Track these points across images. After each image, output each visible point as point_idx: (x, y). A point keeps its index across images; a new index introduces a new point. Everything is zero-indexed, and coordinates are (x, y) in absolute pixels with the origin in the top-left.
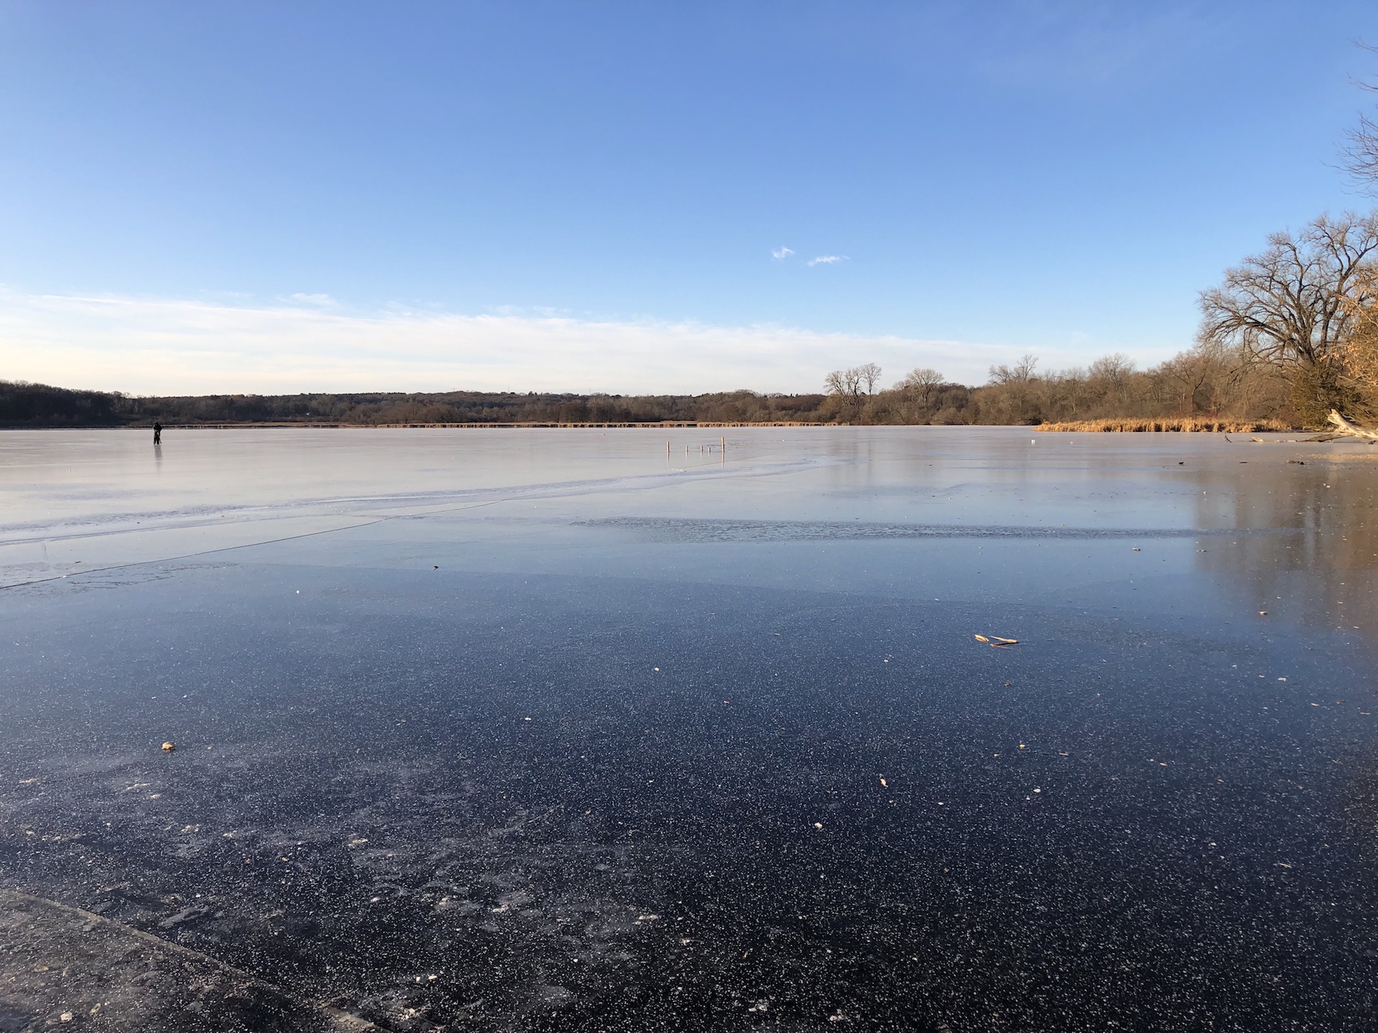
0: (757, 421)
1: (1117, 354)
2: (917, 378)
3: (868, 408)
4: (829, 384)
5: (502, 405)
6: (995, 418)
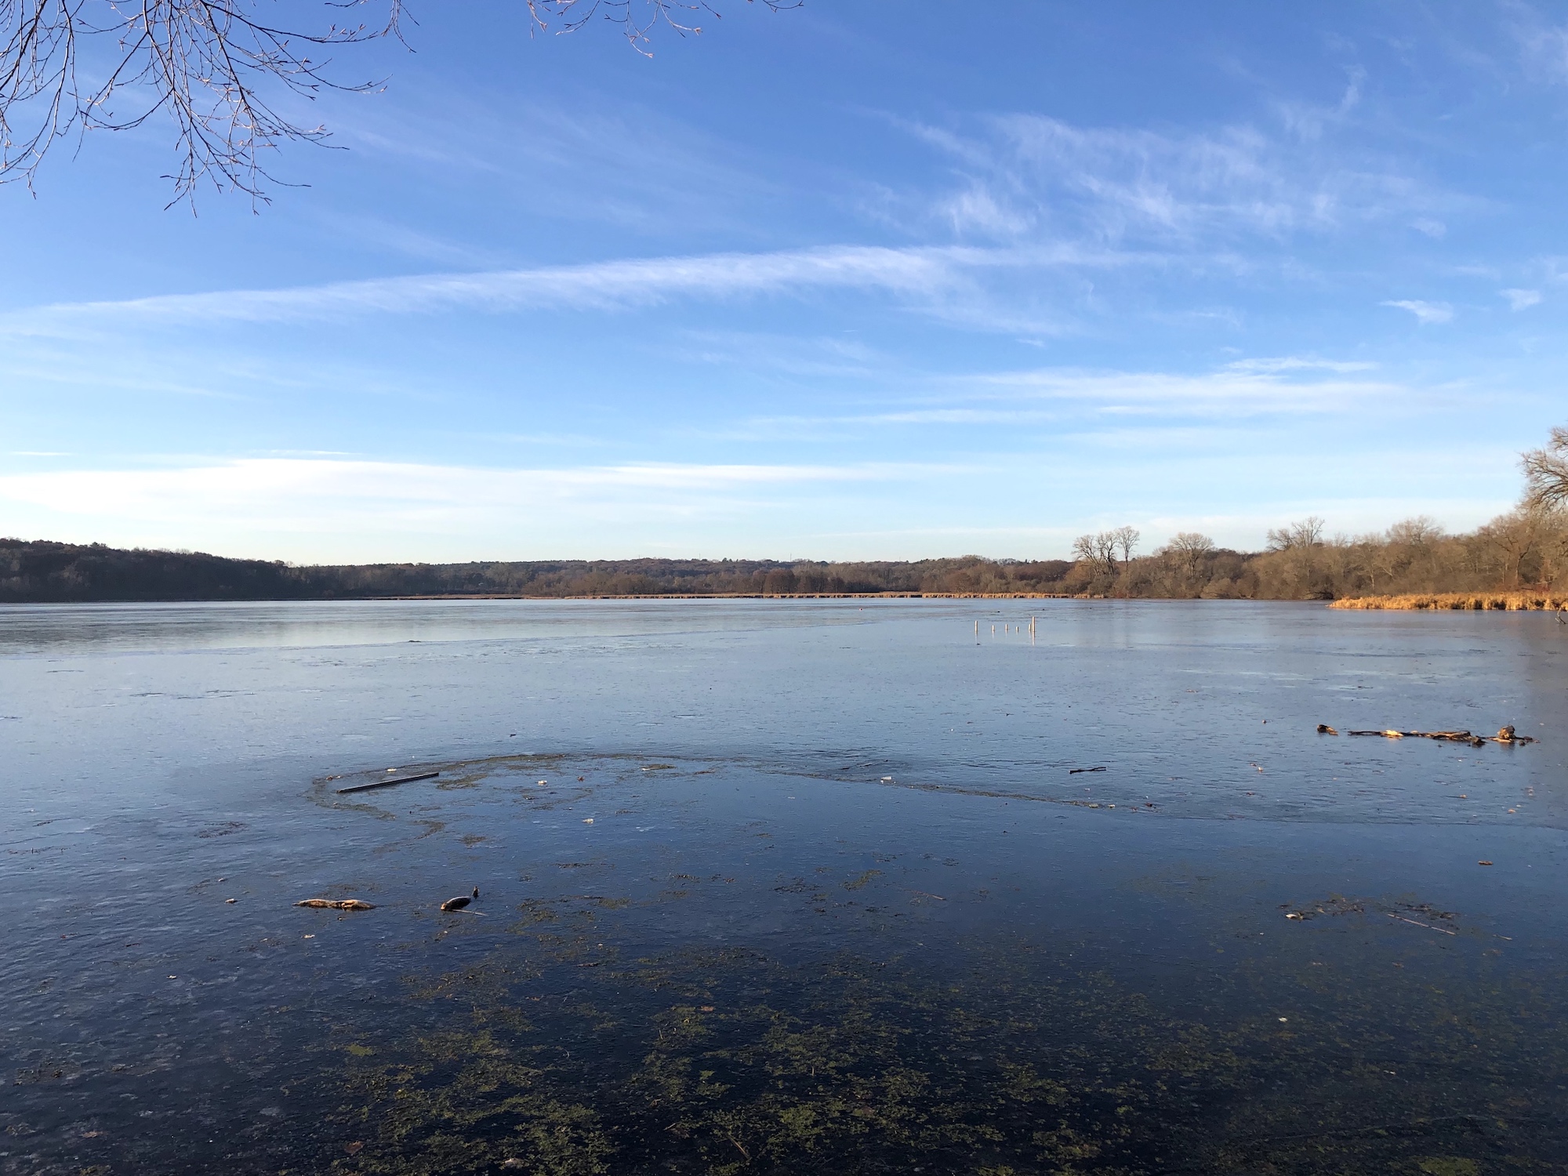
0: (993, 592)
1: (1421, 517)
2: (1181, 544)
3: (1125, 578)
4: (1077, 550)
5: (694, 573)
6: (1279, 591)
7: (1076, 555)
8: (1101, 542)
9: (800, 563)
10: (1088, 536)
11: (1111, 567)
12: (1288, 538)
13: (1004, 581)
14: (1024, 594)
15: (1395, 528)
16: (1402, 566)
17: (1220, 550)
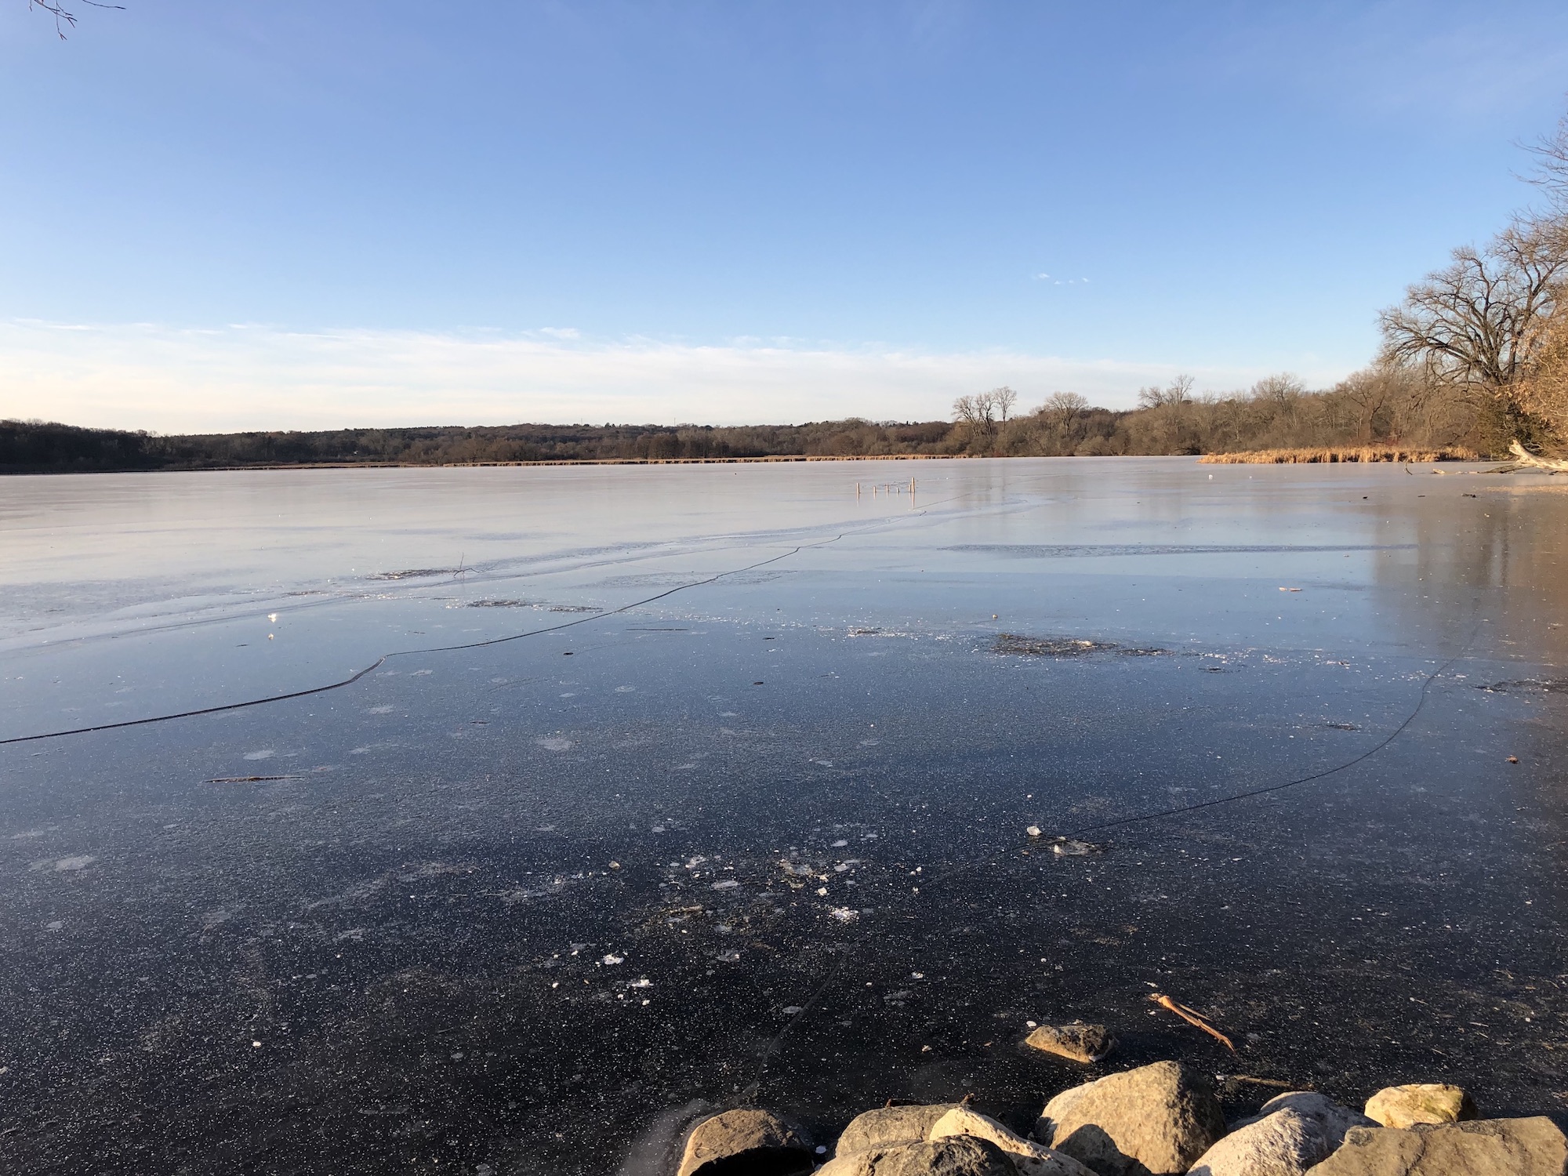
0: (875, 454)
1: (1284, 373)
2: (1057, 403)
3: (1002, 438)
4: (957, 410)
5: (576, 439)
6: (1149, 448)
7: (957, 415)
8: (980, 402)
9: (685, 428)
10: (967, 397)
11: (990, 427)
12: (1157, 395)
13: (886, 443)
14: (905, 456)
15: (1260, 385)
16: (1265, 421)
17: (1093, 409)
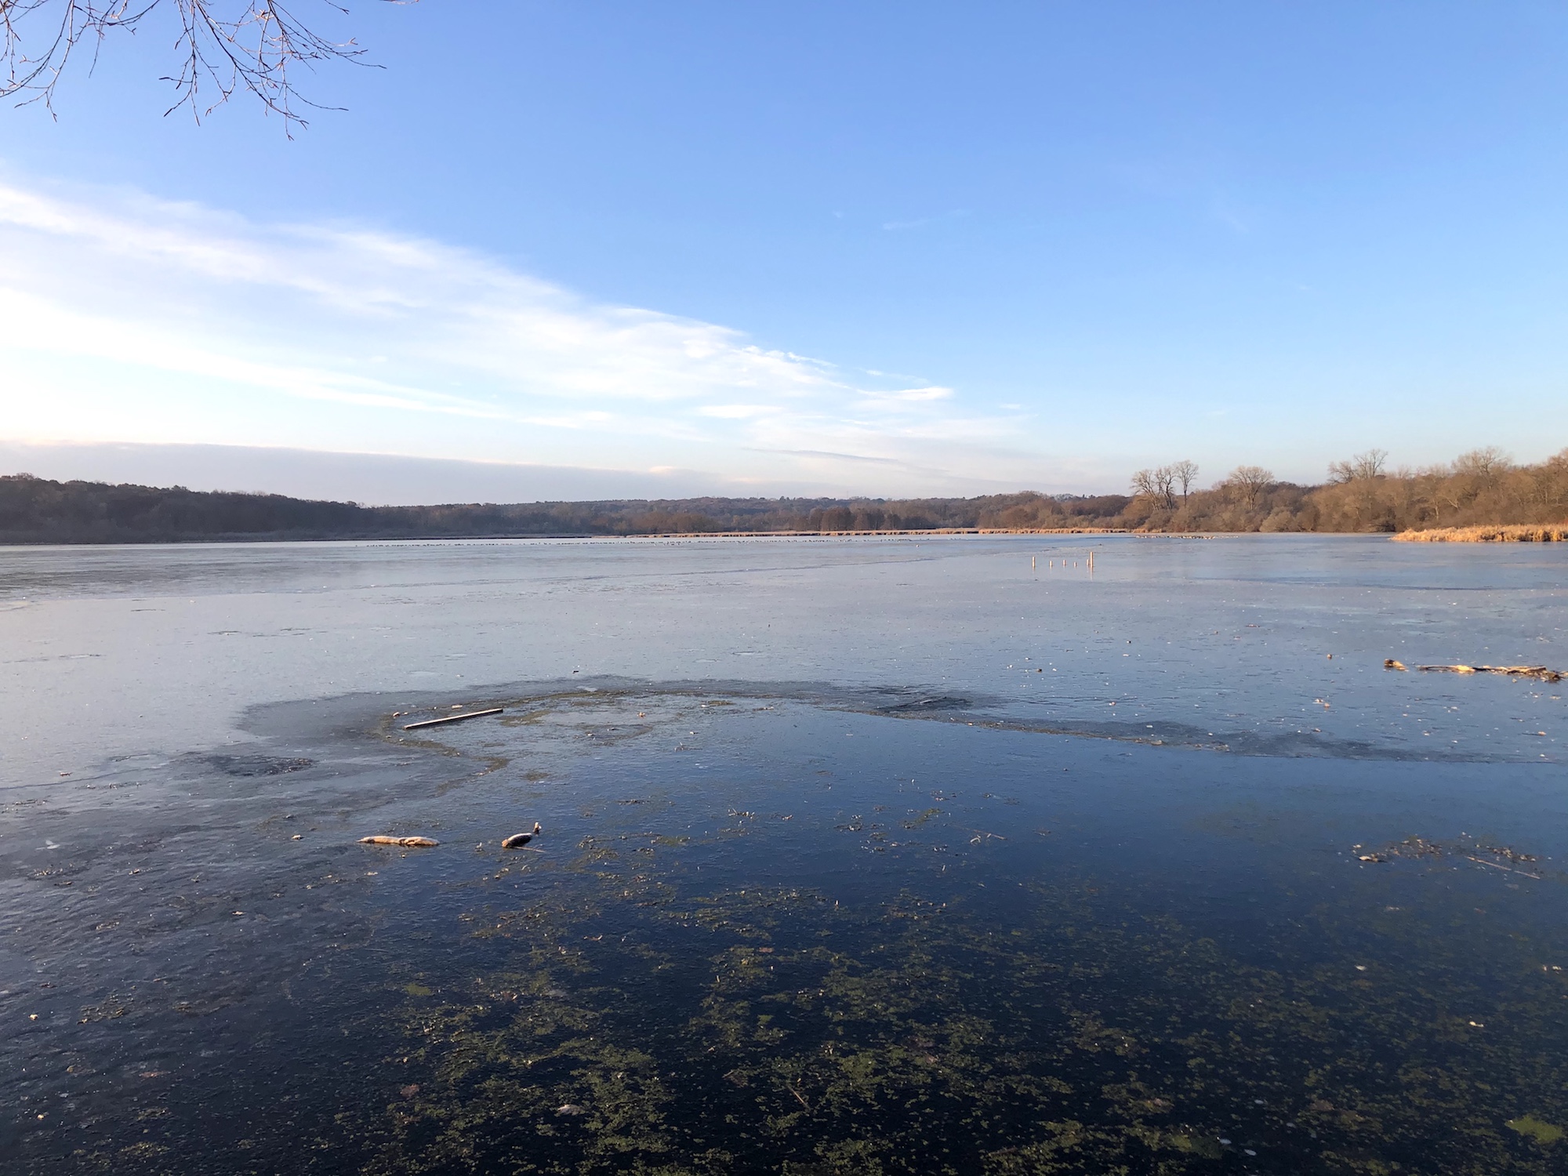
0: (1050, 527)
1: (1489, 447)
2: (1241, 477)
3: (1183, 513)
4: (1135, 484)
5: (752, 512)
6: (1339, 524)
7: (1134, 490)
8: (1160, 476)
9: (857, 501)
10: (1147, 471)
11: (1170, 502)
12: (1349, 470)
13: (1061, 516)
14: (1081, 530)
15: (1462, 460)
16: (1469, 497)
17: (1281, 483)
